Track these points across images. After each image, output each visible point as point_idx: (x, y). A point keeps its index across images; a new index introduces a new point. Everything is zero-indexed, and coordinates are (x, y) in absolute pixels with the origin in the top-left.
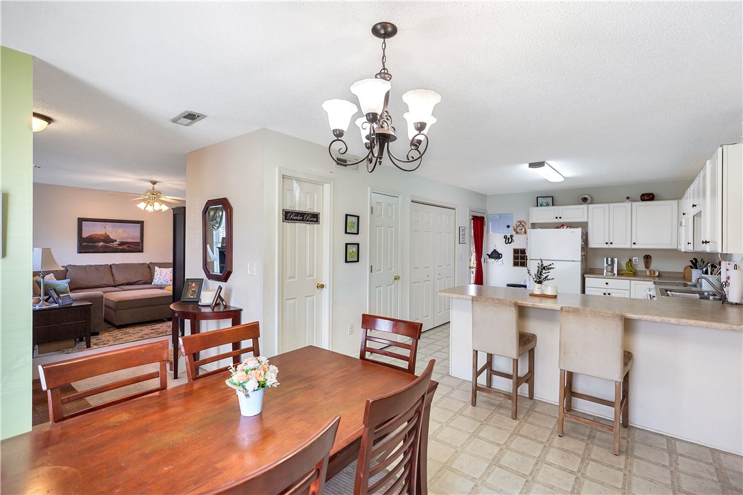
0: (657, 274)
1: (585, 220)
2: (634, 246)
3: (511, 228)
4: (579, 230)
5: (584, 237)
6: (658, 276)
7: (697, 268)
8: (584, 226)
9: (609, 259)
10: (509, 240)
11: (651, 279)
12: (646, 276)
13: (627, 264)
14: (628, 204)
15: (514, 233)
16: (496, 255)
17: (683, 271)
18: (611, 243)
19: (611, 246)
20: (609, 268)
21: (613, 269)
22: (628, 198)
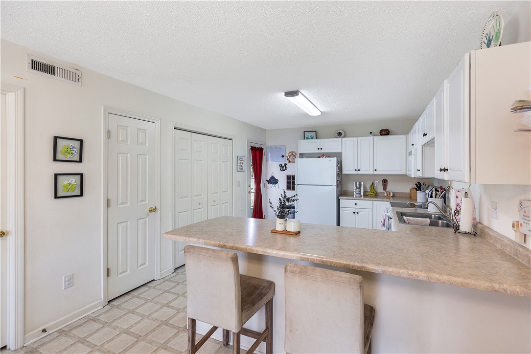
0: (392, 195)
1: (339, 151)
2: (375, 173)
3: (285, 158)
4: (335, 159)
5: (339, 165)
6: (392, 197)
7: (421, 191)
8: (339, 156)
9: (358, 183)
10: (283, 168)
11: (388, 200)
12: (384, 197)
13: (371, 187)
14: (371, 138)
15: (287, 162)
16: (273, 181)
17: (409, 192)
18: (359, 170)
19: (359, 173)
20: (358, 190)
21: (360, 191)
22: (371, 133)
